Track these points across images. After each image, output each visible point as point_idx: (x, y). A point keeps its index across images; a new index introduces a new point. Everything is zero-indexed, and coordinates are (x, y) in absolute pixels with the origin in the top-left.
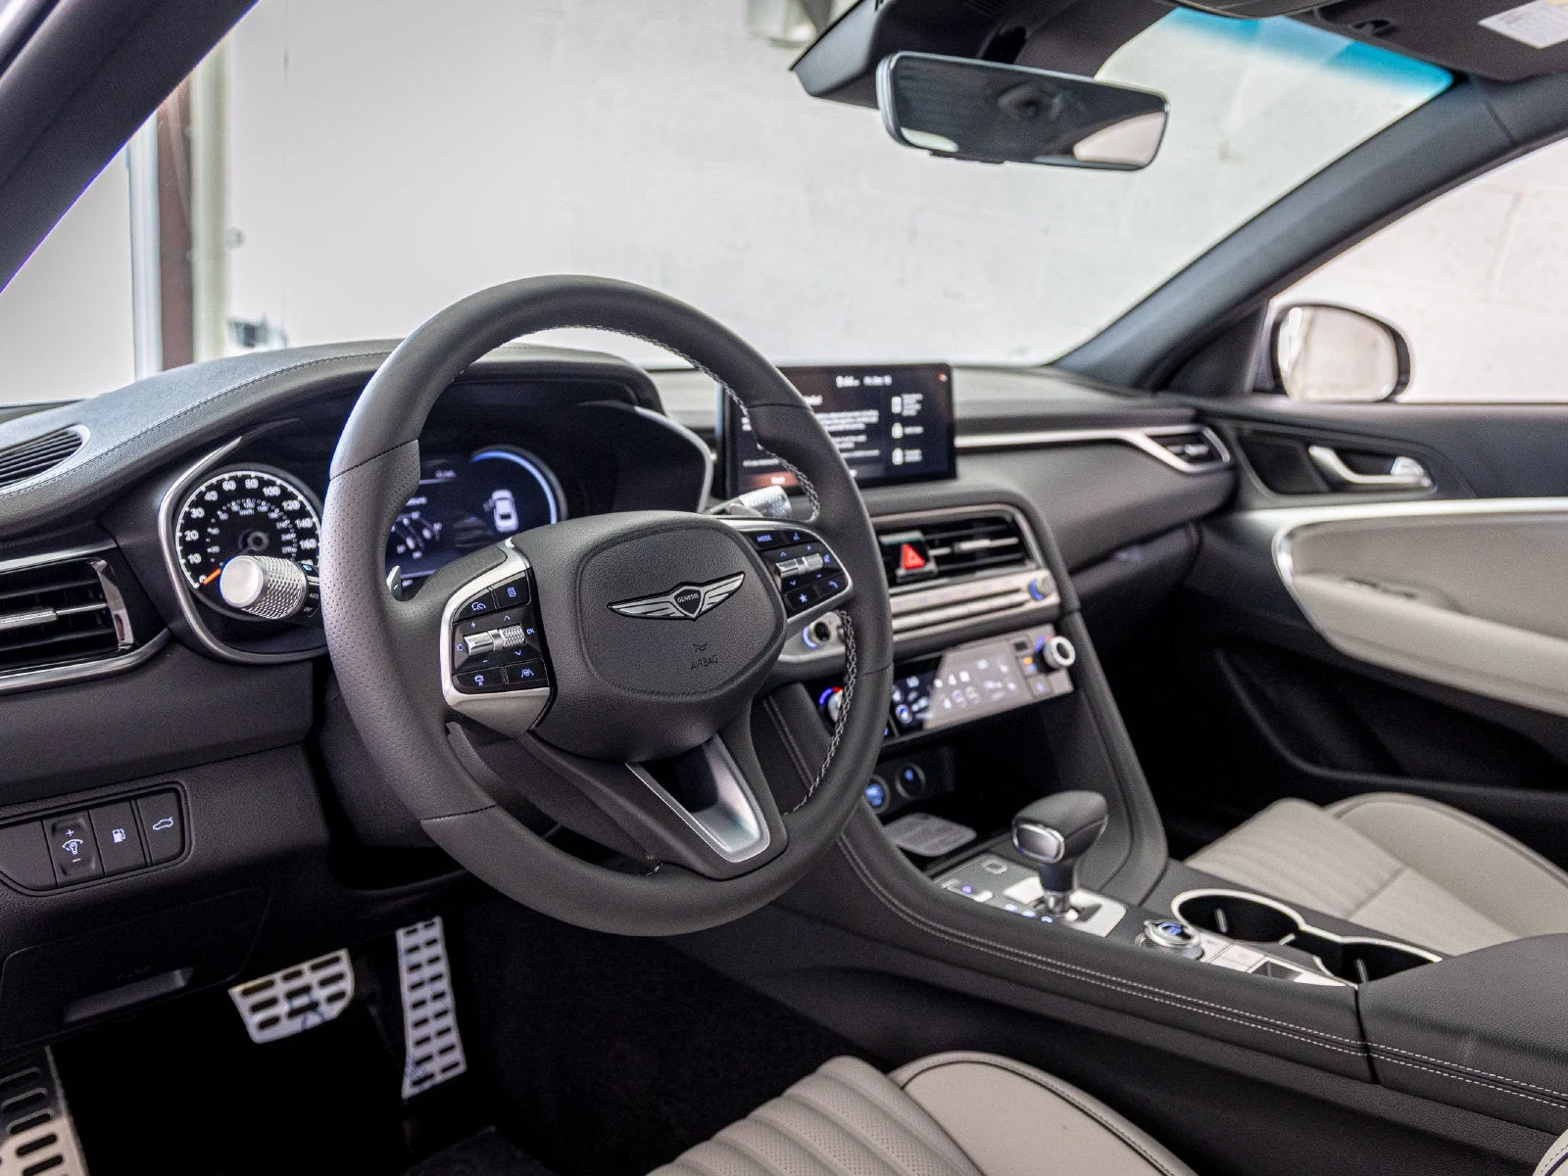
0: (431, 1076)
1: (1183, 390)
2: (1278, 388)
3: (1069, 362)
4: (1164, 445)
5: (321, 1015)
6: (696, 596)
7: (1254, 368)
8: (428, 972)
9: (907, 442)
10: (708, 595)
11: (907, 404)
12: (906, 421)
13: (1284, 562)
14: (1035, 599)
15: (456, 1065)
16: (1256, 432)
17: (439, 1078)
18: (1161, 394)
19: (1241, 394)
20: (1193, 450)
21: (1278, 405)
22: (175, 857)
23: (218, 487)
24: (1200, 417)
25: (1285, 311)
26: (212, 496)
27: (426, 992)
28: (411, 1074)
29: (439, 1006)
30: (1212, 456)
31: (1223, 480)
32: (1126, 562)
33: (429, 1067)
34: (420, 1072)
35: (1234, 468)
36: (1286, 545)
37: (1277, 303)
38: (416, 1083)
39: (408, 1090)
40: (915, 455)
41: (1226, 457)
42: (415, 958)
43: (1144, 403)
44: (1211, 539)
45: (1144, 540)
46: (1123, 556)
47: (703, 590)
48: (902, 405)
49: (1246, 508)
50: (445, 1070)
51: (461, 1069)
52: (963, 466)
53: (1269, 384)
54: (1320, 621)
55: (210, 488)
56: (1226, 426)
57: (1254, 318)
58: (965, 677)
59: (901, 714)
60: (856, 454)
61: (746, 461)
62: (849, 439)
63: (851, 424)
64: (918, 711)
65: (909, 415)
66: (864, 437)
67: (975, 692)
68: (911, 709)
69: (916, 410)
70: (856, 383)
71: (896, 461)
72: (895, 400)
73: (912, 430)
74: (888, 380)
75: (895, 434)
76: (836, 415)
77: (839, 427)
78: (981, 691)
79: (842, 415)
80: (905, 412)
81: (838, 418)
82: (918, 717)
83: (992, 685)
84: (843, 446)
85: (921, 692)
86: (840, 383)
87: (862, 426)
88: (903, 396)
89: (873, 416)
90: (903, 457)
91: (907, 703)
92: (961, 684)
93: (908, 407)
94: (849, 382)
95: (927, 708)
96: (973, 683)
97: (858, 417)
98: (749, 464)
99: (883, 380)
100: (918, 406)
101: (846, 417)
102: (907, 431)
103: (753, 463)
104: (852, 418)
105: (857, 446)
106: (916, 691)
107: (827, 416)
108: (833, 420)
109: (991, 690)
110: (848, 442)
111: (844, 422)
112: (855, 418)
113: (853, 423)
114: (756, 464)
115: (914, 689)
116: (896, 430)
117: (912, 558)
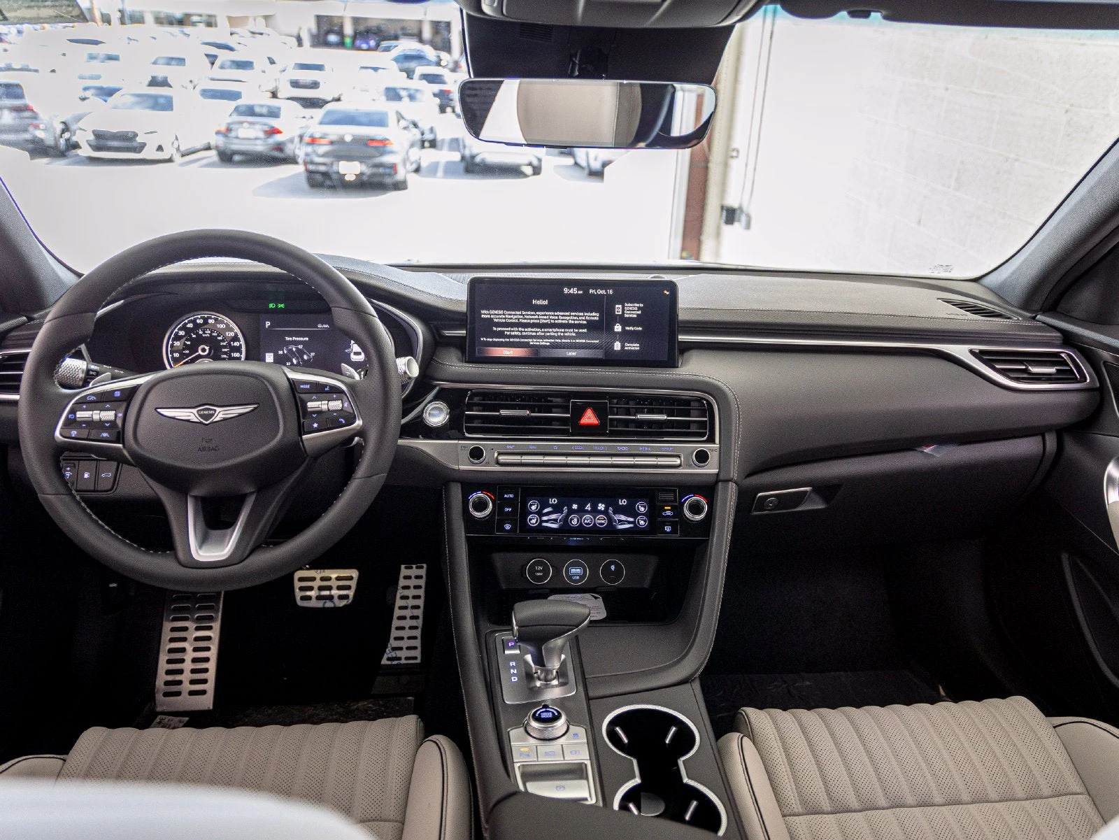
0: (400, 659)
5: (334, 603)
6: (211, 412)
8: (411, 602)
9: (626, 337)
10: (222, 413)
11: (632, 310)
12: (625, 322)
15: (415, 658)
17: (403, 661)
22: (107, 491)
23: (194, 322)
26: (191, 325)
27: (407, 613)
28: (389, 653)
29: (414, 623)
33: (398, 654)
34: (393, 654)
38: (389, 659)
39: (384, 662)
40: (635, 347)
42: (406, 592)
47: (218, 409)
48: (623, 310)
50: (407, 658)
51: (418, 661)
55: (189, 322)
58: (601, 507)
59: (531, 520)
60: (578, 341)
61: (483, 337)
62: (572, 330)
63: (574, 320)
64: (546, 521)
65: (629, 318)
66: (586, 330)
67: (605, 519)
68: (540, 518)
69: (637, 314)
70: (580, 292)
71: (615, 349)
72: (617, 306)
73: (631, 328)
74: (611, 292)
75: (616, 330)
76: (561, 314)
77: (564, 322)
78: (610, 520)
79: (567, 314)
80: (626, 316)
81: (562, 316)
82: (544, 524)
83: (623, 518)
84: (566, 334)
85: (557, 509)
86: (566, 290)
87: (585, 322)
88: (626, 305)
89: (595, 316)
90: (623, 346)
91: (540, 513)
92: (595, 511)
93: (629, 312)
94: (574, 291)
95: (555, 520)
96: (605, 512)
97: (581, 316)
98: (485, 339)
99: (606, 291)
100: (640, 312)
101: (570, 316)
102: (627, 328)
103: (488, 339)
104: (575, 316)
105: (579, 335)
106: (553, 508)
107: (553, 313)
108: (558, 316)
109: (620, 521)
110: (571, 333)
111: (568, 318)
112: (578, 316)
113: (576, 320)
114: (491, 340)
115: (552, 506)
116: (616, 327)
117: (589, 418)
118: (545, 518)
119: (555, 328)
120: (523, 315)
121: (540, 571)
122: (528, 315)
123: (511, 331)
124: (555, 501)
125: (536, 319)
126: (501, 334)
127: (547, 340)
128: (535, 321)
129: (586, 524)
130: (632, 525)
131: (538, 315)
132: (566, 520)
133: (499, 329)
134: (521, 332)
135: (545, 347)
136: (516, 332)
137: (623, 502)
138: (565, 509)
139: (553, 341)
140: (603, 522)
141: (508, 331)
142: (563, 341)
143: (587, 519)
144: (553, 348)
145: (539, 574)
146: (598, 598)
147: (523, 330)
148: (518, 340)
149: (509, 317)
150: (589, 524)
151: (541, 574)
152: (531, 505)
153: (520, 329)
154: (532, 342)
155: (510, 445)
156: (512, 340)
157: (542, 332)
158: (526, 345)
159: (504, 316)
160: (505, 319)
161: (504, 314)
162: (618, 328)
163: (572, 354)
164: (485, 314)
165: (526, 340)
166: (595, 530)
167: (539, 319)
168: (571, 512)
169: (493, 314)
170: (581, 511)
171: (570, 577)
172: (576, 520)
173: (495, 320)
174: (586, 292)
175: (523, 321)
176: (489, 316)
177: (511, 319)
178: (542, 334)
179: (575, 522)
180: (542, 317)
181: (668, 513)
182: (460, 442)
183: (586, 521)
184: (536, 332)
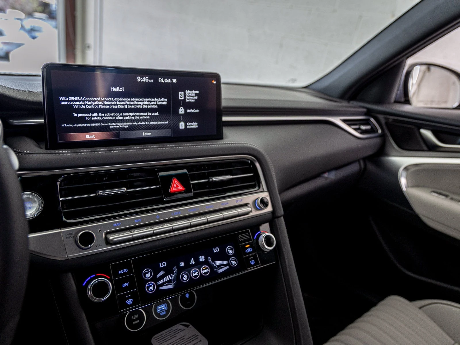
1: (362, 100)
2: (407, 101)
3: (313, 86)
4: (350, 125)
7: (396, 91)
9: (188, 118)
11: (191, 95)
12: (187, 105)
13: (403, 181)
14: (257, 209)
16: (395, 120)
18: (351, 102)
19: (389, 103)
20: (363, 127)
21: (406, 108)
24: (369, 113)
25: (413, 66)
30: (373, 130)
31: (377, 141)
32: (327, 178)
35: (383, 136)
36: (404, 174)
37: (410, 61)
40: (193, 125)
41: (380, 131)
43: (343, 105)
44: (371, 167)
45: (337, 168)
46: (326, 175)
48: (185, 96)
49: (388, 155)
52: (227, 131)
53: (403, 99)
54: (418, 210)
56: (381, 117)
57: (399, 66)
58: (202, 258)
59: (148, 287)
60: (151, 123)
61: (64, 124)
62: (146, 114)
63: (148, 105)
64: (162, 285)
65: (189, 102)
66: (157, 114)
67: (207, 268)
68: (156, 283)
69: (195, 99)
70: (151, 81)
71: (181, 128)
72: (180, 93)
73: (191, 111)
74: (175, 81)
75: (180, 113)
76: (136, 100)
77: (139, 107)
78: (212, 267)
79: (141, 100)
80: (187, 101)
81: (138, 101)
82: (161, 288)
83: (220, 263)
84: (141, 118)
85: (168, 271)
86: (139, 79)
87: (156, 107)
88: (186, 91)
89: (164, 101)
90: (186, 125)
91: (155, 279)
92: (199, 264)
93: (188, 98)
94: (146, 79)
95: (170, 281)
96: (206, 262)
97: (153, 101)
98: (66, 126)
99: (172, 81)
100: (196, 98)
101: (144, 101)
102: (188, 111)
103: (69, 125)
104: (148, 101)
105: (152, 118)
106: (164, 271)
107: (129, 99)
108: (134, 101)
109: (219, 266)
110: (145, 116)
111: (142, 103)
112: (151, 102)
113: (149, 105)
114: (72, 126)
115: (163, 269)
116: (180, 110)
117: (177, 186)
118: (161, 282)
119: (132, 112)
120: (103, 101)
121: (136, 319)
122: (107, 101)
123: (91, 117)
124: (164, 264)
125: (114, 105)
126: (82, 120)
127: (125, 124)
128: (113, 107)
129: (195, 276)
130: (227, 267)
131: (116, 101)
132: (177, 278)
133: (79, 115)
134: (102, 117)
135: (124, 129)
136: (96, 116)
137: (216, 250)
138: (175, 269)
139: (131, 124)
140: (207, 271)
141: (89, 117)
142: (139, 123)
143: (195, 272)
144: (131, 130)
145: (135, 322)
146: (189, 325)
147: (103, 115)
148: (99, 124)
149: (89, 103)
150: (196, 276)
151: (138, 321)
152: (145, 274)
153: (101, 114)
154: (112, 125)
155: (117, 223)
156: (93, 125)
157: (120, 116)
158: (107, 129)
159: (83, 103)
160: (85, 105)
161: (83, 101)
162: (182, 111)
163: (147, 134)
164: (64, 100)
165: (107, 124)
166: (203, 279)
167: (117, 105)
168: (180, 269)
169: (72, 101)
170: (188, 267)
171: (158, 315)
172: (186, 276)
173: (75, 106)
174: (156, 80)
175: (102, 107)
176: (68, 103)
177: (91, 105)
178: (121, 118)
179: (185, 277)
180: (120, 103)
181: (249, 250)
182: (63, 230)
183: (194, 275)
184: (116, 116)
